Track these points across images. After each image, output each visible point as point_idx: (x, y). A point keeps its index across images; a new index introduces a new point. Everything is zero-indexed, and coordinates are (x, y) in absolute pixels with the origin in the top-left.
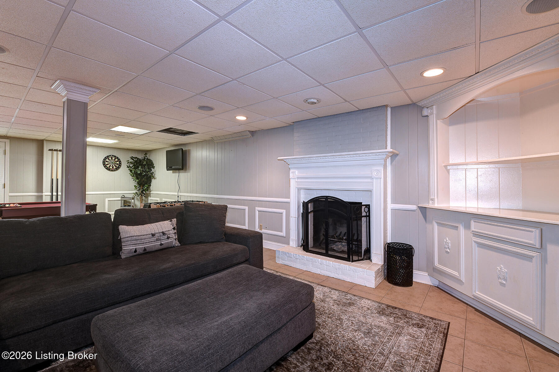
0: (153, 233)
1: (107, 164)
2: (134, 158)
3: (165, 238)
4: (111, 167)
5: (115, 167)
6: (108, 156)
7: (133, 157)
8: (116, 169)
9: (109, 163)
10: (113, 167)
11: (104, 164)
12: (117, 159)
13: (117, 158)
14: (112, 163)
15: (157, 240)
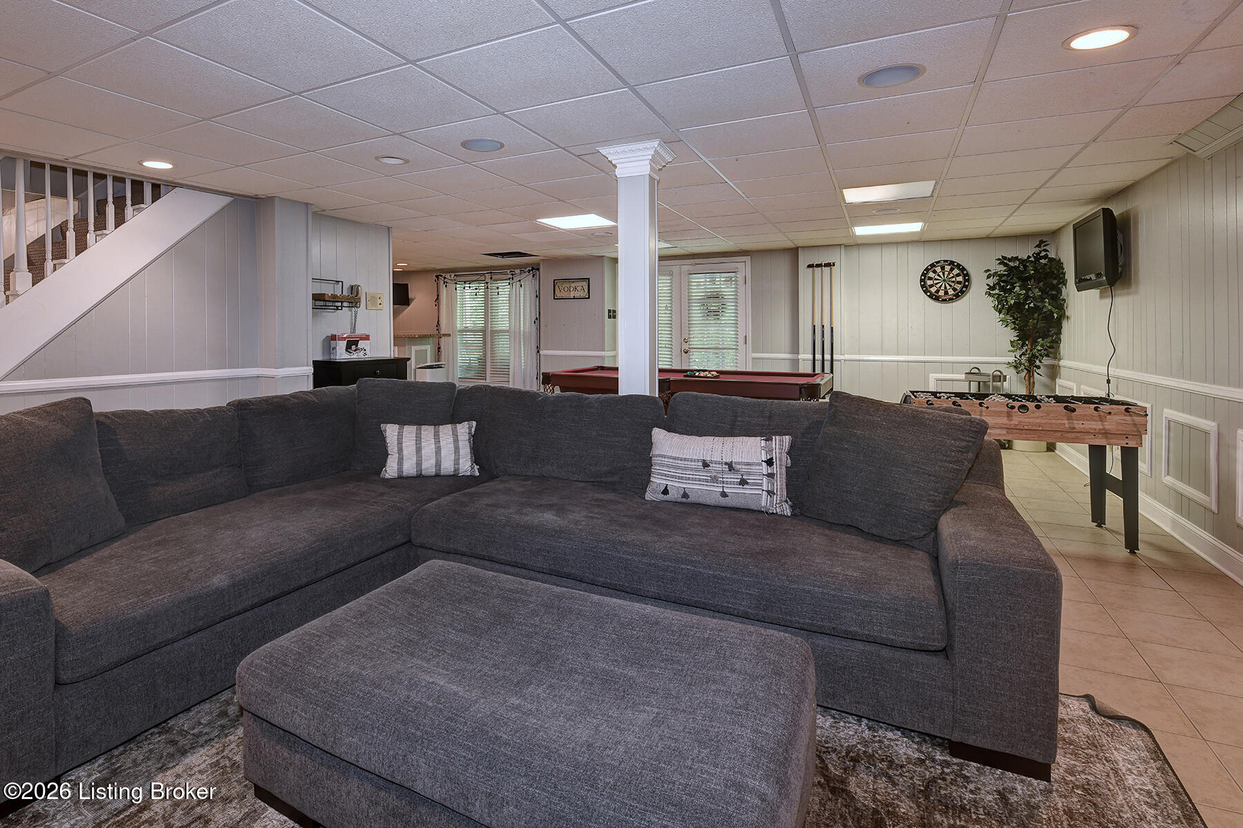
0: (708, 459)
1: (931, 286)
2: (1010, 260)
3: (736, 480)
4: (941, 293)
5: (951, 292)
6: (932, 265)
7: (1004, 258)
8: (954, 296)
9: (935, 282)
10: (946, 293)
11: (922, 286)
12: (959, 268)
13: (959, 265)
14: (944, 280)
15: (714, 479)
